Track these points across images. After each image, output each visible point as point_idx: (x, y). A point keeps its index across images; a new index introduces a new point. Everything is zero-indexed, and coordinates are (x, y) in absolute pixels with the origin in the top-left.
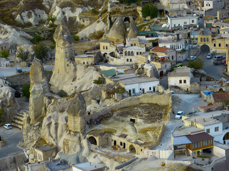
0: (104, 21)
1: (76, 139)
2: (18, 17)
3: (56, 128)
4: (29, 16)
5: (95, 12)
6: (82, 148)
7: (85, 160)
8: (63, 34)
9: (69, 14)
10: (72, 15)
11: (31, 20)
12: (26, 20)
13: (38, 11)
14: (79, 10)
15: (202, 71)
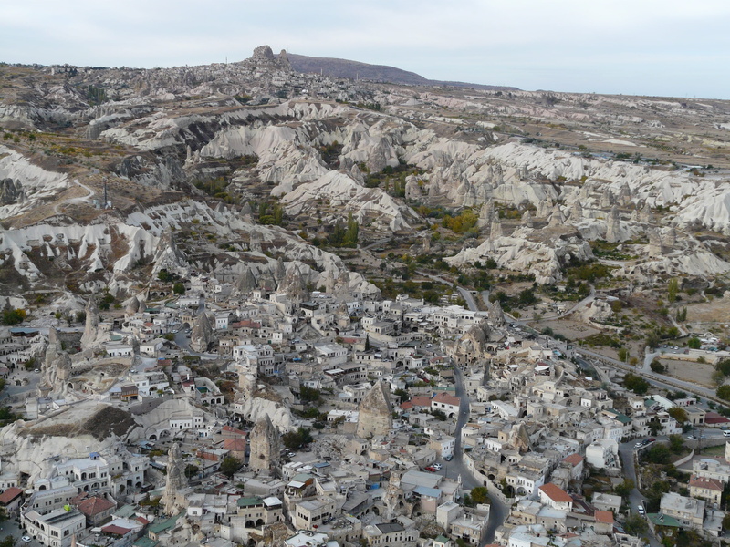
0: (145, 294)
1: (60, 384)
2: (82, 287)
3: (55, 376)
4: (91, 285)
5: (141, 286)
6: (63, 390)
7: (63, 398)
8: (90, 307)
9: (122, 285)
10: (124, 287)
11: (92, 289)
12: (88, 288)
13: (99, 282)
14: (130, 283)
15: (173, 343)
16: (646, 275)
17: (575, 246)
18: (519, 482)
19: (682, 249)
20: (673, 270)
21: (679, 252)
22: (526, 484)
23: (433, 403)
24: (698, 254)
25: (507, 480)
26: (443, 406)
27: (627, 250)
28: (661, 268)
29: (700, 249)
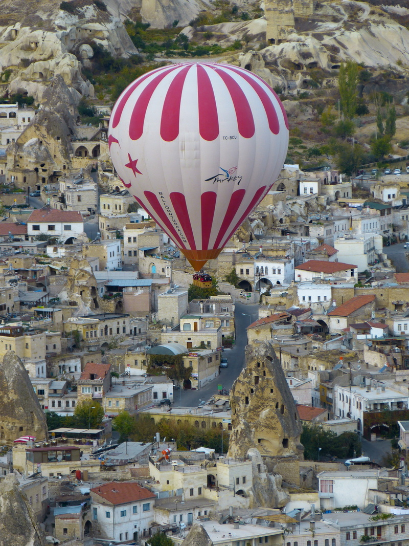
16: (278, 73)
17: (97, 26)
18: (258, 272)
19: (335, 20)
20: (333, 59)
21: (332, 25)
22: (270, 271)
23: (30, 226)
24: (374, 28)
25: (238, 272)
26: (51, 228)
27: (209, 37)
28: (306, 55)
29: (376, 17)
